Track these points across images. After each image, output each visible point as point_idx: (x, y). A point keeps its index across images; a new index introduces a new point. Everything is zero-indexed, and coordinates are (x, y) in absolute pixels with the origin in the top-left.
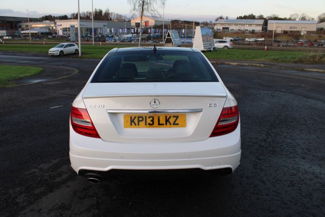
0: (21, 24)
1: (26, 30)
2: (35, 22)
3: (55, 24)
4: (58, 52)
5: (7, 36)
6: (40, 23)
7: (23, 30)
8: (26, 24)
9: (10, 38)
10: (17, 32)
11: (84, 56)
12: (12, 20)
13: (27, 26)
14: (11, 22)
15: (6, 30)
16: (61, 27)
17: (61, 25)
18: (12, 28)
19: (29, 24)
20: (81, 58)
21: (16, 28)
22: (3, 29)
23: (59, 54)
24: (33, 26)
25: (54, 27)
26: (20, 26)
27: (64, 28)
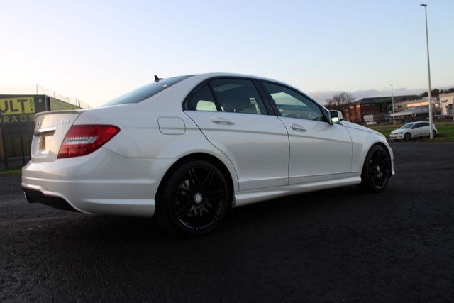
1: (398, 112)
2: (410, 100)
3: (438, 100)
4: (403, 135)
5: (374, 121)
6: (418, 101)
7: (393, 112)
8: (399, 104)
9: (374, 123)
10: (386, 115)
11: (437, 139)
12: (381, 101)
13: (400, 106)
14: (380, 104)
15: (373, 114)
16: (447, 104)
17: (447, 101)
18: (381, 111)
19: (402, 104)
20: (430, 141)
22: (370, 114)
23: (403, 137)
24: (408, 106)
25: (436, 105)
26: (391, 108)
27: (451, 105)
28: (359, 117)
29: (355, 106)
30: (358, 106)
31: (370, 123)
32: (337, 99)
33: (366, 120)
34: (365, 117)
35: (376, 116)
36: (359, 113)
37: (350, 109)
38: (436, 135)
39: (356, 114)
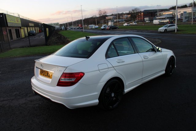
0: (157, 13)
1: (159, 16)
2: (164, 11)
4: (164, 30)
5: (149, 20)
6: (168, 11)
7: (157, 17)
8: (160, 13)
9: (149, 21)
10: (154, 18)
11: (179, 32)
12: (152, 11)
13: (160, 14)
14: (152, 13)
15: (148, 17)
16: (180, 13)
17: (180, 12)
18: (152, 16)
19: (161, 13)
20: (175, 34)
21: (154, 16)
22: (147, 17)
24: (164, 14)
26: (156, 14)
27: (181, 14)
28: (142, 18)
29: (141, 14)
30: (142, 14)
31: (148, 22)
32: (133, 10)
33: (145, 20)
34: (145, 18)
35: (150, 18)
36: (142, 16)
37: (138, 15)
38: (177, 30)
39: (141, 17)
